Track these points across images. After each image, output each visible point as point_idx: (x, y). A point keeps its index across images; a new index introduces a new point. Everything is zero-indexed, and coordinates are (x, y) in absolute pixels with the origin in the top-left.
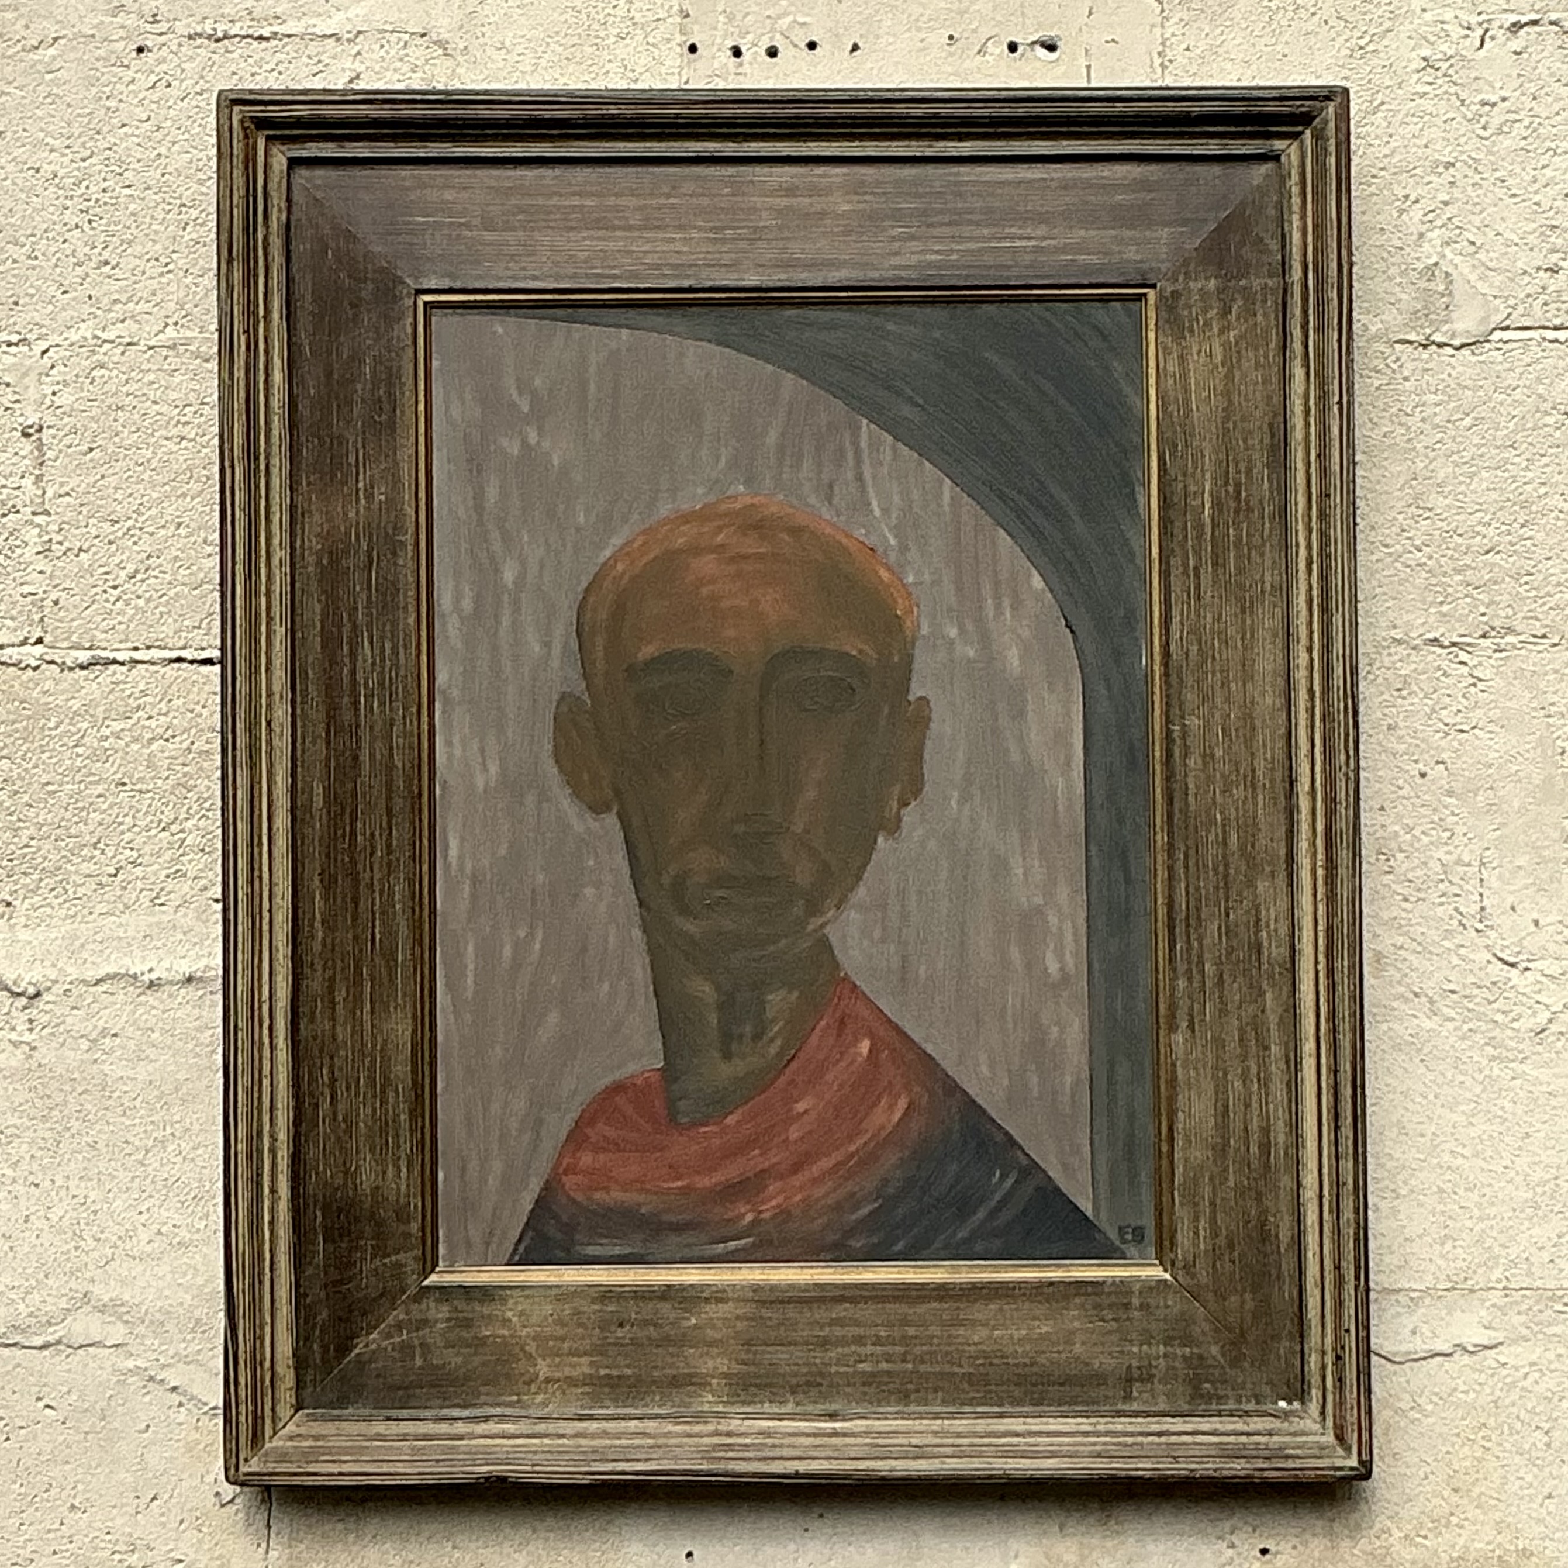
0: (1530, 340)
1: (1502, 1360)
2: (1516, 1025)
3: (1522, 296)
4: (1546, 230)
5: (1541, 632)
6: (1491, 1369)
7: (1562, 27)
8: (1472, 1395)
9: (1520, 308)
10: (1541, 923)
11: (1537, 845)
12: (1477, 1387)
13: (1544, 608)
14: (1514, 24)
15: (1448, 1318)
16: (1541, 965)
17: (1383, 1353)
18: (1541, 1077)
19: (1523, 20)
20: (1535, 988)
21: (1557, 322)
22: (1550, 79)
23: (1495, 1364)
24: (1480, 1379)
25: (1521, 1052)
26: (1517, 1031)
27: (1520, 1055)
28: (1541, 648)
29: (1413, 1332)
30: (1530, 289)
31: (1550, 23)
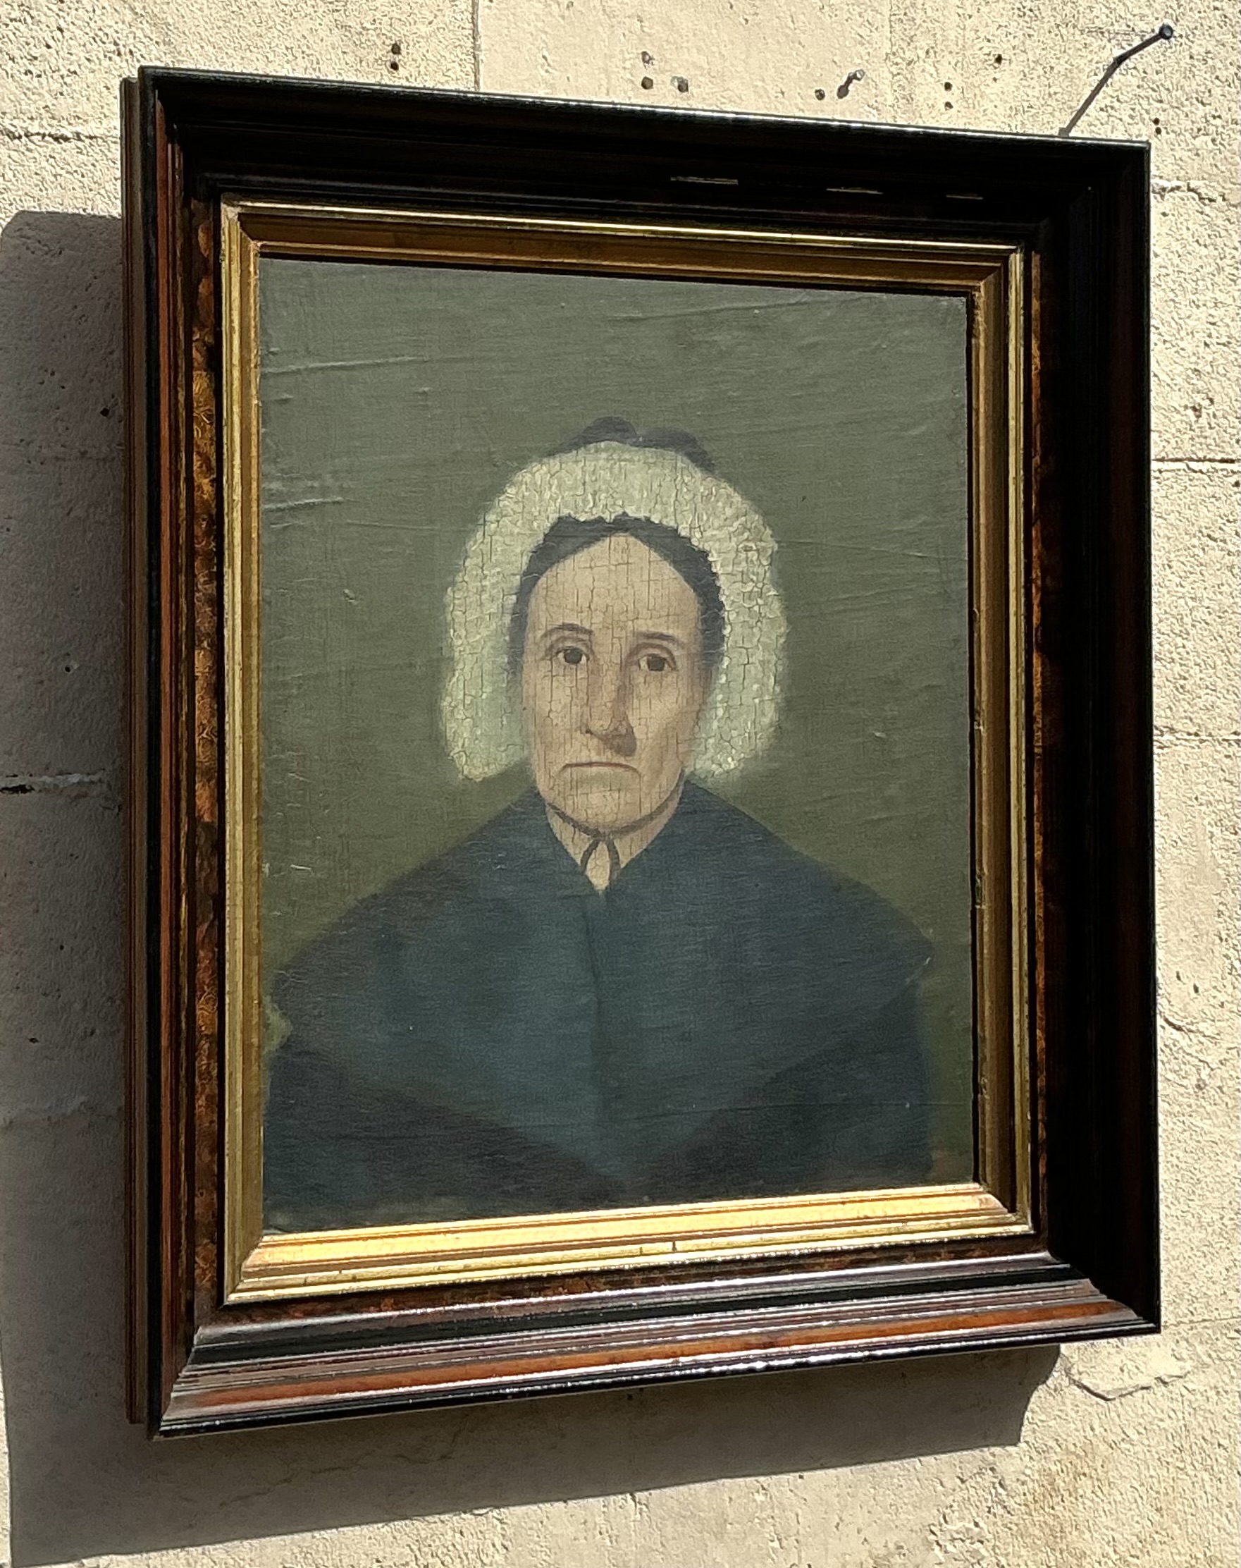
0: (1179, 470)
1: (1190, 1387)
2: (1185, 1082)
3: (1174, 431)
4: (1189, 372)
5: (1193, 730)
6: (1182, 1396)
7: (1199, 194)
8: (1168, 1421)
9: (1173, 441)
10: (1200, 990)
11: (1196, 919)
12: (1172, 1414)
13: (1195, 708)
14: (1164, 189)
15: (1148, 1354)
16: (1202, 1027)
17: (1099, 1391)
18: (1206, 1128)
19: (1168, 185)
20: (1198, 1048)
21: (1201, 455)
22: (1191, 240)
23: (1185, 1392)
24: (1174, 1406)
25: (1190, 1106)
26: (1186, 1088)
27: (1189, 1109)
28: (1193, 744)
29: (1122, 1370)
30: (1179, 425)
31: (1190, 190)
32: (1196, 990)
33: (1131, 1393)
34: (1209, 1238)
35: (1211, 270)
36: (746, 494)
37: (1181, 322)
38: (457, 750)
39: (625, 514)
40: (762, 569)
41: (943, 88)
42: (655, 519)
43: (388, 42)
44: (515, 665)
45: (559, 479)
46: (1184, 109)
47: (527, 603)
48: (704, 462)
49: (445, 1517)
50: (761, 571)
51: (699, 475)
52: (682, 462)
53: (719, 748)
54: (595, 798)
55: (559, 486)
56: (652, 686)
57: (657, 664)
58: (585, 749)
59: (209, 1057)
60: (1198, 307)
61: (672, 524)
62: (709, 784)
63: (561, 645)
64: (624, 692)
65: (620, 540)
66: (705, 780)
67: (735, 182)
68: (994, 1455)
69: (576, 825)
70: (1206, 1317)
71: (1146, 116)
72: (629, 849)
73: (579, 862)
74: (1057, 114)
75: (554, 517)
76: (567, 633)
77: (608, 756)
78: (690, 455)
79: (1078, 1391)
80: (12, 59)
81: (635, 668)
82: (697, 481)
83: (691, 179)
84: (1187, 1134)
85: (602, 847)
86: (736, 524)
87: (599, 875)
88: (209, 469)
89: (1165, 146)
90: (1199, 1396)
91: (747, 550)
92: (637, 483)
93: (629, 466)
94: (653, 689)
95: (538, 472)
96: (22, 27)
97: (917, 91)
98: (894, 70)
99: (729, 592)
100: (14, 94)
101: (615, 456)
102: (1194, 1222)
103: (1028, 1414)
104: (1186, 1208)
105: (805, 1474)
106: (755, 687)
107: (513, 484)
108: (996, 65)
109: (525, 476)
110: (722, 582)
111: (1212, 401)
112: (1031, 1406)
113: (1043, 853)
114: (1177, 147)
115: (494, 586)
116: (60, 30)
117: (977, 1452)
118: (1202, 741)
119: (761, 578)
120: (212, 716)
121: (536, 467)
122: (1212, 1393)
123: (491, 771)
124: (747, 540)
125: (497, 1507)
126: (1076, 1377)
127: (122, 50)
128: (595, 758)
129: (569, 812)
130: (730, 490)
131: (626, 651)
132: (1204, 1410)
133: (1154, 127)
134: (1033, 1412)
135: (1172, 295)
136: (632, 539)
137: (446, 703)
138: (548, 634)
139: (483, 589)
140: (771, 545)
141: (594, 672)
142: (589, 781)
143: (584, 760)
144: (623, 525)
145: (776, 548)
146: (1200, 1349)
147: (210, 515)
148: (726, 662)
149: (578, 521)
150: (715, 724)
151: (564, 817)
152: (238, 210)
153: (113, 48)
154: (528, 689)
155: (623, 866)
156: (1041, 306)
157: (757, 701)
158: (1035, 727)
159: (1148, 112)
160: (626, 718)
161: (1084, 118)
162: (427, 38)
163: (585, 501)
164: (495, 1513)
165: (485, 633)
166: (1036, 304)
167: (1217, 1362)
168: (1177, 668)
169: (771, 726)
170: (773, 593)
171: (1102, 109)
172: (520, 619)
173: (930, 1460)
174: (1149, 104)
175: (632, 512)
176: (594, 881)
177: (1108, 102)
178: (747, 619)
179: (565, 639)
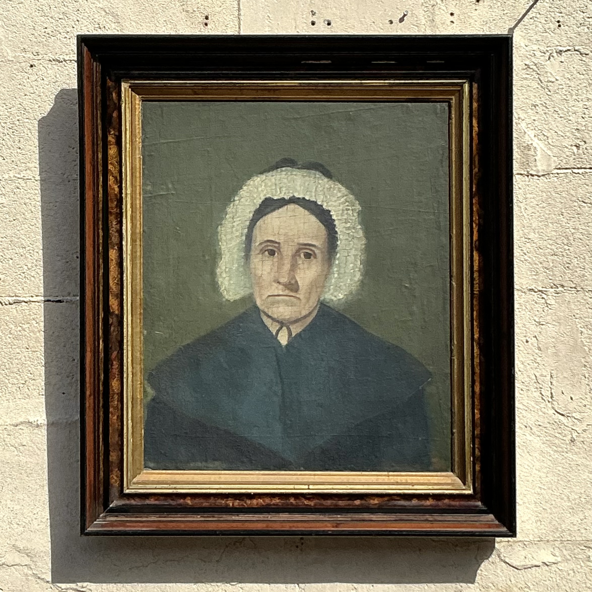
0: (568, 173)
1: (560, 568)
2: (564, 438)
3: (565, 156)
4: (574, 131)
5: (574, 286)
6: (555, 571)
7: (580, 52)
8: (548, 582)
9: (564, 161)
10: (574, 399)
11: (572, 368)
12: (550, 579)
13: (574, 277)
14: (561, 51)
15: (539, 552)
16: (574, 415)
17: (514, 565)
18: (574, 458)
19: (564, 49)
20: (572, 424)
21: (579, 166)
22: (575, 72)
23: (557, 570)
24: (552, 575)
25: (566, 449)
26: (565, 440)
27: (566, 450)
28: (573, 292)
29: (525, 558)
30: (568, 153)
31: (575, 50)
32: (572, 399)
33: (530, 568)
34: (573, 506)
35: (585, 85)
36: (347, 187)
37: (569, 108)
38: (223, 289)
39: (294, 196)
40: (355, 217)
41: (450, 15)
42: (307, 198)
43: (203, 15)
44: (247, 257)
45: (265, 183)
46: (573, 15)
47: (252, 231)
48: (328, 174)
49: (219, 584)
50: (354, 218)
51: (326, 180)
52: (318, 174)
53: (335, 290)
54: (281, 309)
55: (265, 186)
56: (306, 264)
57: (308, 256)
58: (278, 290)
59: (118, 401)
60: (578, 101)
61: (314, 200)
62: (331, 305)
63: (266, 249)
64: (294, 267)
65: (291, 206)
66: (328, 303)
67: (330, 62)
68: (462, 587)
69: (273, 319)
70: (569, 539)
71: (553, 20)
72: (296, 330)
73: (274, 334)
74: (507, 22)
75: (263, 198)
76: (269, 244)
77: (287, 292)
78: (321, 172)
79: (504, 564)
80: (60, 33)
81: (298, 258)
82: (325, 182)
83: (310, 62)
84: (564, 461)
85: (284, 328)
86: (343, 200)
87: (283, 339)
88: (117, 181)
89: (563, 33)
90: (564, 573)
91: (347, 210)
92: (298, 184)
93: (295, 177)
94: (306, 266)
95: (257, 180)
96: (63, 21)
97: (436, 17)
98: (426, 9)
99: (339, 227)
100: (60, 46)
101: (289, 173)
102: (566, 498)
103: (479, 572)
104: (561, 492)
105: (374, 585)
106: (351, 265)
107: (245, 185)
108: (477, 3)
109: (250, 182)
110: (336, 223)
111: (585, 142)
112: (481, 568)
113: (480, 335)
114: (569, 32)
115: (238, 225)
116: (78, 21)
117: (453, 585)
118: (578, 291)
119: (354, 221)
120: (118, 274)
121: (255, 178)
122: (571, 572)
123: (238, 297)
124: (348, 206)
125: (240, 583)
126: (503, 558)
127: (101, 26)
128: (281, 293)
129: (270, 314)
130: (340, 186)
131: (294, 251)
132: (567, 579)
133: (557, 24)
134: (481, 570)
135: (565, 97)
136: (297, 206)
137: (218, 271)
138: (261, 244)
139: (233, 227)
140: (358, 207)
141: (281, 258)
142: (278, 302)
143: (276, 294)
144: (293, 200)
145: (361, 209)
146: (565, 552)
147: (117, 199)
148: (338, 255)
149: (273, 199)
150: (333, 281)
151: (269, 316)
152: (129, 84)
153: (97, 26)
154: (252, 266)
155: (293, 336)
156: (478, 105)
157: (352, 271)
158: (475, 282)
159: (554, 18)
160: (294, 277)
161: (522, 23)
162: (219, 13)
163: (276, 192)
164: (240, 585)
165: (234, 243)
166: (475, 105)
167: (574, 559)
168: (565, 259)
169: (358, 281)
170: (359, 227)
171: (531, 18)
172: (249, 238)
173: (431, 585)
174: (555, 14)
175: (297, 195)
176: (281, 342)
177: (534, 15)
178: (347, 238)
179: (267, 246)
